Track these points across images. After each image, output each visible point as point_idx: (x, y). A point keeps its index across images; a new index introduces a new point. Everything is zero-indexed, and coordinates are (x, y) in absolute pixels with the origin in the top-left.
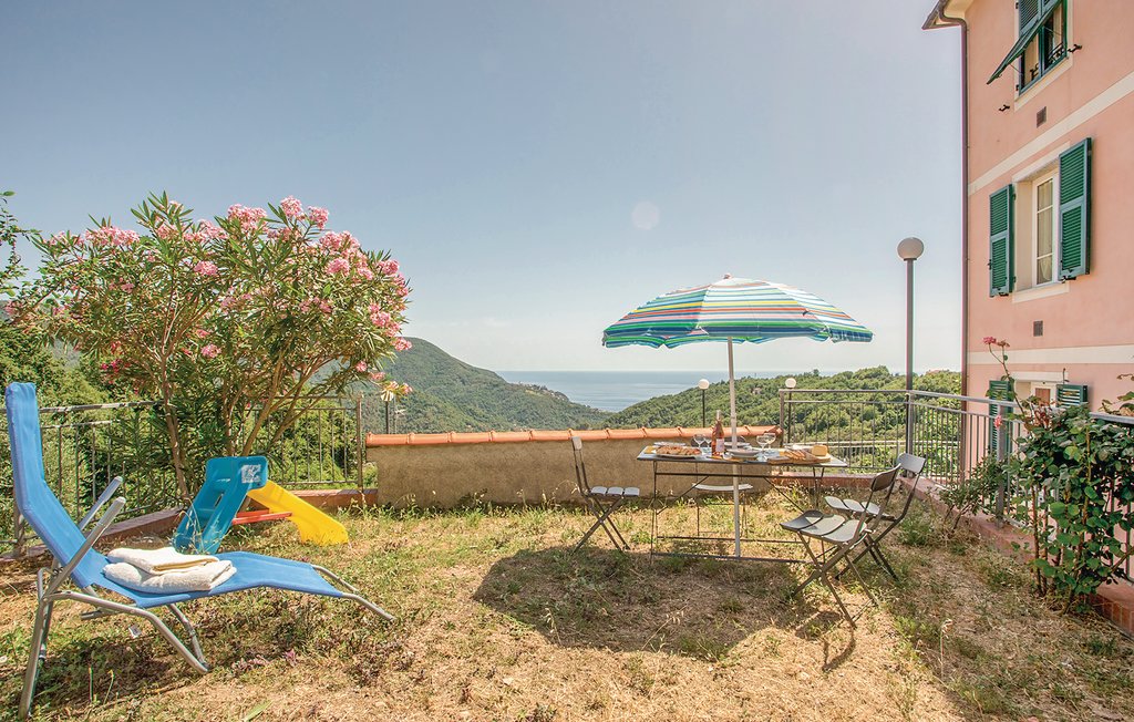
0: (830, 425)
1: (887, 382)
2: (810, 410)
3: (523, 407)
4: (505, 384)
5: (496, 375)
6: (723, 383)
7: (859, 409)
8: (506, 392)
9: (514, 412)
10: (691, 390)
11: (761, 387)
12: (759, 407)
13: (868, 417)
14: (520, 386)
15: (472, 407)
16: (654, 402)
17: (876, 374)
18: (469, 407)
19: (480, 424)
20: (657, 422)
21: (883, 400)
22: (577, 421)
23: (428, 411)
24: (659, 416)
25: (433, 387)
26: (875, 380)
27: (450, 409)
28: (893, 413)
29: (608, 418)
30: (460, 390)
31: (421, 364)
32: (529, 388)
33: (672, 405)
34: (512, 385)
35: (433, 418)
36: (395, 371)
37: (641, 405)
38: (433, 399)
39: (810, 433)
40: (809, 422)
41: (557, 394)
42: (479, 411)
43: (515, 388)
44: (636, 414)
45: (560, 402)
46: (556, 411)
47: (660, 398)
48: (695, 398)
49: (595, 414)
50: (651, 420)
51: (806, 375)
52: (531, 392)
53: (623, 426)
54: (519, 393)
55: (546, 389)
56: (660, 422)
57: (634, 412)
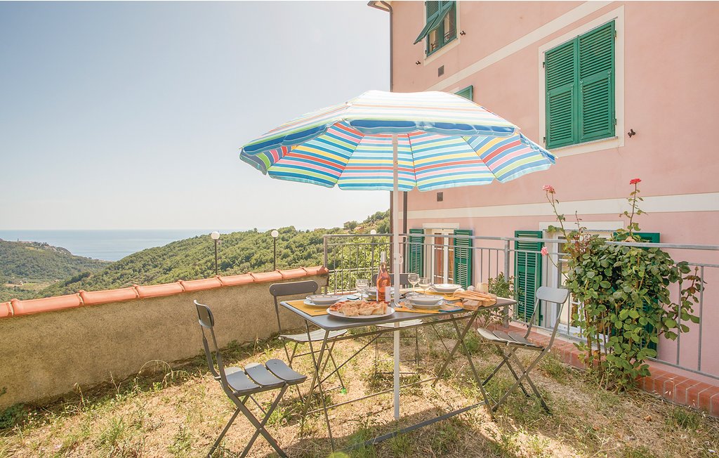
0: (265, 263)
1: (295, 235)
2: (253, 254)
3: (22, 262)
7: (280, 252)
8: (3, 249)
9: (13, 266)
10: (174, 243)
11: (222, 240)
13: (286, 256)
14: (18, 244)
16: (146, 252)
17: (289, 231)
20: (149, 267)
21: (293, 246)
22: (79, 271)
24: (150, 263)
26: (289, 234)
28: (298, 253)
29: (108, 266)
32: (29, 245)
33: (160, 254)
34: (9, 242)
37: (136, 255)
39: (254, 268)
40: (253, 261)
41: (59, 249)
43: (11, 245)
44: (132, 262)
45: (62, 256)
46: (59, 264)
47: (151, 249)
48: (177, 249)
49: (96, 263)
50: (144, 266)
51: (250, 232)
52: (32, 249)
53: (121, 272)
54: (19, 249)
55: (48, 245)
56: (151, 267)
57: (131, 260)
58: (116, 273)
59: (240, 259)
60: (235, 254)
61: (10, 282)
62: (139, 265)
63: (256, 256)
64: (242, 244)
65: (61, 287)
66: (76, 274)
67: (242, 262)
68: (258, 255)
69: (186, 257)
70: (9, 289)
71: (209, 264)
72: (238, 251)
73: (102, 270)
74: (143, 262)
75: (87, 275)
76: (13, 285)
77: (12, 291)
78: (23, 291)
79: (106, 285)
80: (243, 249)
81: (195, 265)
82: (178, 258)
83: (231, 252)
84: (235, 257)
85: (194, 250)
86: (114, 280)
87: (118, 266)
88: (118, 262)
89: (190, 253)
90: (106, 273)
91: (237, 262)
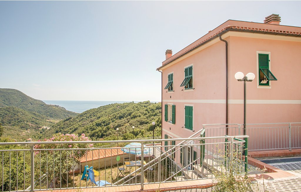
0: (137, 117)
1: (150, 105)
2: (132, 112)
3: (51, 112)
4: (46, 105)
5: (42, 102)
6: (110, 105)
7: (143, 112)
8: (46, 107)
9: (49, 114)
10: (101, 107)
11: (120, 106)
12: (119, 112)
13: (146, 114)
14: (50, 106)
15: (34, 112)
16: (91, 110)
17: (147, 103)
18: (33, 112)
19: (37, 118)
20: (92, 116)
21: (149, 110)
22: (68, 116)
23: (19, 114)
24: (92, 114)
25: (20, 106)
26: (147, 104)
27: (27, 113)
28: (151, 113)
29: (78, 115)
30: (30, 107)
31: (16, 98)
32: (53, 106)
33: (96, 111)
34: (48, 105)
35: (21, 116)
36: (6, 100)
37: (87, 111)
38: (21, 110)
39: (132, 119)
40: (132, 116)
41: (62, 108)
42: (37, 113)
43: (49, 106)
44: (86, 114)
45: (63, 110)
46: (62, 113)
47: (93, 109)
48: (102, 109)
49: (74, 114)
50: (90, 115)
51: (131, 103)
52: (54, 107)
53: (82, 118)
54: (50, 107)
55: (59, 106)
56: (93, 116)
57: (85, 113)
58: (81, 118)
59: (126, 115)
60: (124, 112)
61: (48, 119)
62: (88, 115)
63: (133, 114)
64: (127, 108)
65: (63, 122)
66: (68, 118)
67: (127, 116)
68: (134, 113)
69: (105, 113)
70: (48, 122)
71: (114, 116)
72: (126, 111)
73: (76, 117)
74: (90, 114)
75: (71, 118)
76: (49, 120)
77: (49, 122)
78: (51, 122)
79: (77, 122)
80: (128, 111)
81: (109, 116)
82: (102, 113)
83: (123, 111)
84: (125, 114)
85: (108, 110)
86: (80, 120)
87: (81, 115)
88: (81, 114)
89: (107, 111)
90: (77, 118)
91: (125, 116)
